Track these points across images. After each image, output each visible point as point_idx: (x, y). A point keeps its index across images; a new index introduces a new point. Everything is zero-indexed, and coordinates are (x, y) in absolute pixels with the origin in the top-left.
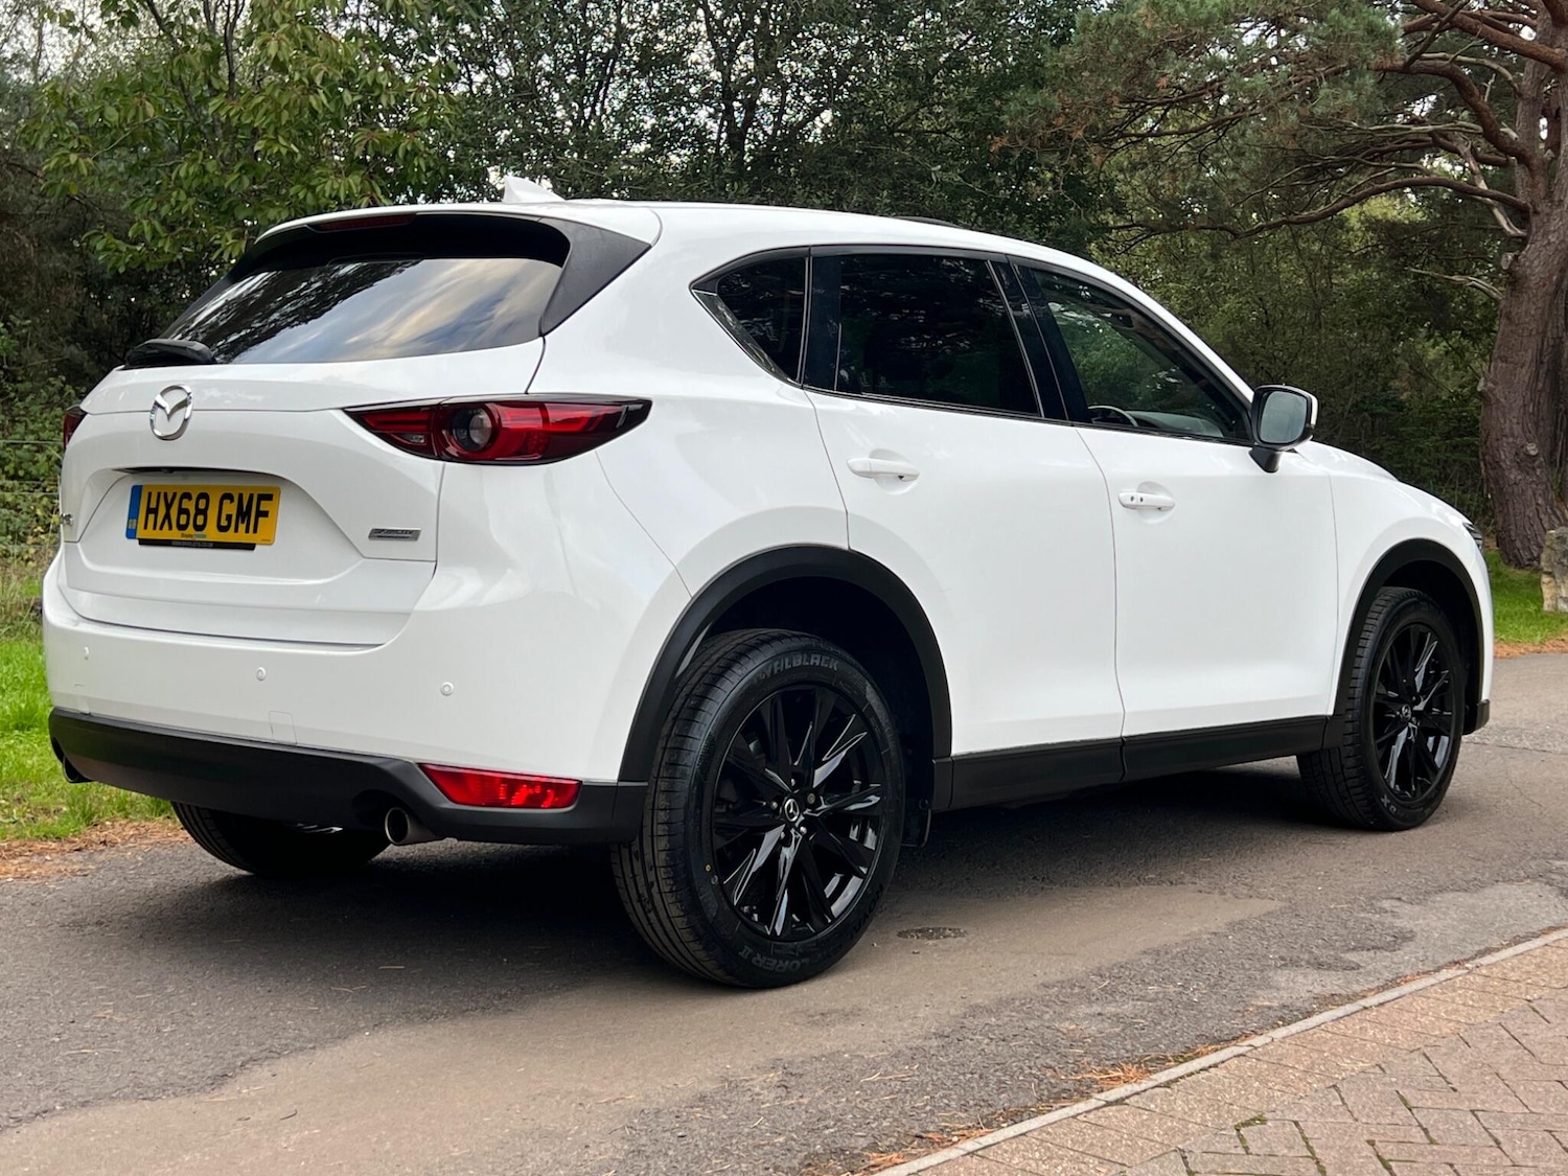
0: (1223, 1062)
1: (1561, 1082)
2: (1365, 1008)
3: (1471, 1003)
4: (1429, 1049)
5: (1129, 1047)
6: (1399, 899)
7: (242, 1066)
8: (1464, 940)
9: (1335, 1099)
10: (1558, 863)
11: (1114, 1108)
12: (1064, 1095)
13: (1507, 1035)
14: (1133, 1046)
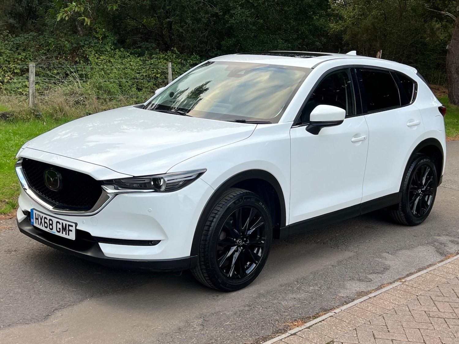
0: (326, 319)
1: (419, 329)
2: (370, 298)
3: (400, 296)
4: (385, 314)
5: (301, 313)
6: (388, 253)
7: (53, 311)
8: (404, 269)
9: (355, 334)
10: (438, 238)
11: (293, 336)
12: (280, 331)
13: (408, 310)
14: (302, 312)
